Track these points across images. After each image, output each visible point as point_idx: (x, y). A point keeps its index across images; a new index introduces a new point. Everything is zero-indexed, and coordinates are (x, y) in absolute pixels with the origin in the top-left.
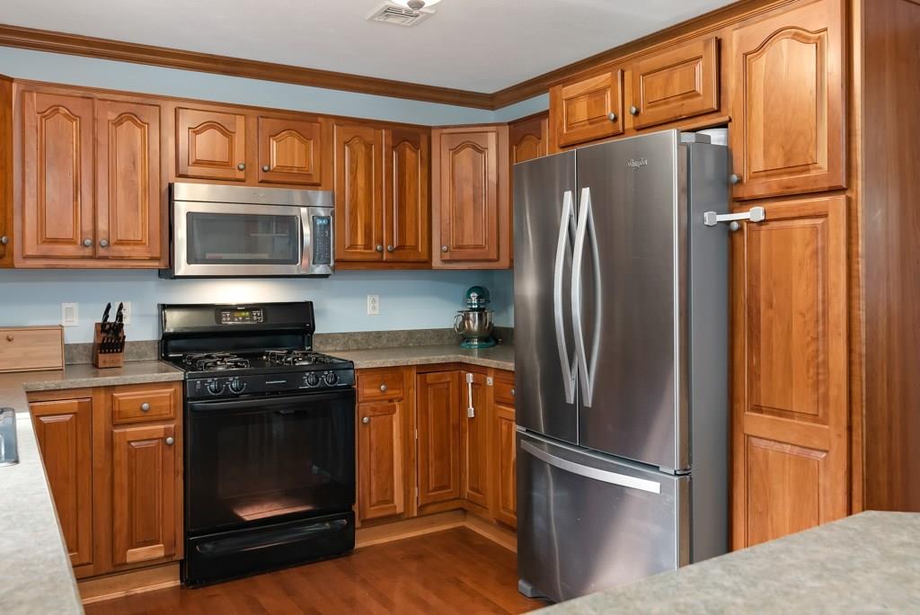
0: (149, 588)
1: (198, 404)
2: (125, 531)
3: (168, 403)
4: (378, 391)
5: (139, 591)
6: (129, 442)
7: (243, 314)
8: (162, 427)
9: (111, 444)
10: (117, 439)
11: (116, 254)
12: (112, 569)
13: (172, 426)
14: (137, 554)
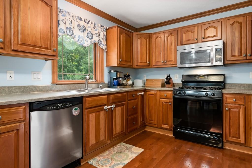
0: (168, 135)
1: (176, 96)
2: (162, 120)
3: (170, 95)
4: (233, 101)
5: (166, 134)
6: (163, 102)
7: (202, 77)
8: (169, 100)
9: (159, 102)
10: (160, 101)
11: (168, 64)
12: (160, 128)
13: (171, 100)
14: (164, 126)
